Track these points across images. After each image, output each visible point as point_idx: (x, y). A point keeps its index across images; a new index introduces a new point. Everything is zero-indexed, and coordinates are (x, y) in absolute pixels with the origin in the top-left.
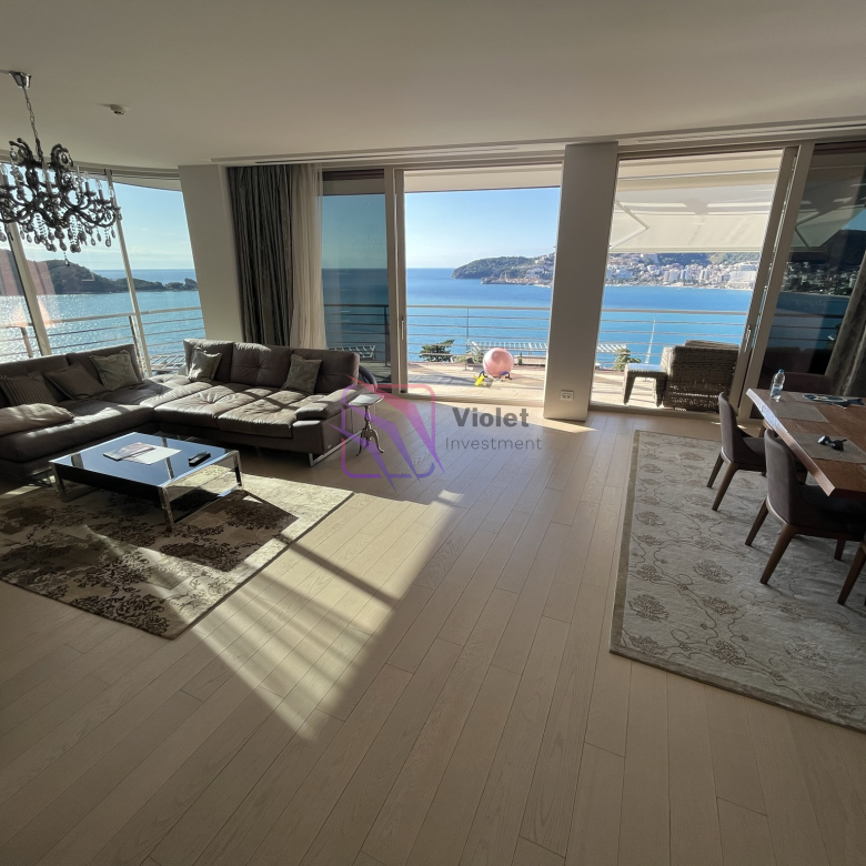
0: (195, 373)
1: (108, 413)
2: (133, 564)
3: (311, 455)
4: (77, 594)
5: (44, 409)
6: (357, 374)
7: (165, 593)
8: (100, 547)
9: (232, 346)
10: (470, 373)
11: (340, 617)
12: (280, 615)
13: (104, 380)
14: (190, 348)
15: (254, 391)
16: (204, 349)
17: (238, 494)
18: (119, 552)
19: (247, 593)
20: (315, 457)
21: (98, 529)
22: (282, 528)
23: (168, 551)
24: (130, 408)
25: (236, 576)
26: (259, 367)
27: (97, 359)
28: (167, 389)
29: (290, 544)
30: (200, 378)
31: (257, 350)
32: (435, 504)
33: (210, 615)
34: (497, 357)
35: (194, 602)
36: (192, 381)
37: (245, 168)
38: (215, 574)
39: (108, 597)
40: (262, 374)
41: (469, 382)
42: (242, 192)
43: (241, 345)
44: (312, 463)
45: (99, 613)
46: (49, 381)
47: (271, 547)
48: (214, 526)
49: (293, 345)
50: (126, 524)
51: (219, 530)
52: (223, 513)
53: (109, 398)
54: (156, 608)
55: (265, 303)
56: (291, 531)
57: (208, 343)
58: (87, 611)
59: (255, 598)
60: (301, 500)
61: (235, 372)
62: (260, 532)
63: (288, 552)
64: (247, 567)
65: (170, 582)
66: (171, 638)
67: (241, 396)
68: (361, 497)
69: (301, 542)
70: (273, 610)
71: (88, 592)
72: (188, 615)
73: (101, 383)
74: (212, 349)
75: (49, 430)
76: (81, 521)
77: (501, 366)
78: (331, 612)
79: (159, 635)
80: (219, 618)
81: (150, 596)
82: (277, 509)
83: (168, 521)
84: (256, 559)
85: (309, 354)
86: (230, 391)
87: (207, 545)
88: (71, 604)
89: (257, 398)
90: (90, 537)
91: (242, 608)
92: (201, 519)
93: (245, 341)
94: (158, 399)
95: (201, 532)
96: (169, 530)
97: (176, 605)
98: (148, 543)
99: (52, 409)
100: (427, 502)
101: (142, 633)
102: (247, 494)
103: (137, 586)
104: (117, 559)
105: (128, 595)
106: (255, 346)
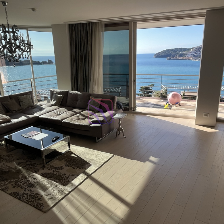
0: (53, 102)
1: (23, 118)
2: (31, 180)
3: (97, 138)
4: (12, 190)
5: (2, 116)
6: (116, 104)
7: (42, 193)
8: (19, 172)
9: (68, 92)
10: (162, 102)
11: (108, 210)
12: (85, 207)
13: (21, 105)
14: (52, 92)
15: (75, 110)
16: (57, 93)
17: (69, 153)
18: (26, 174)
19: (72, 196)
20: (98, 139)
21: (19, 164)
22: (86, 169)
23: (44, 175)
24: (31, 116)
25: (68, 188)
26: (77, 100)
27: (19, 97)
28: (43, 109)
29: (89, 176)
30: (55, 105)
31: (77, 94)
32: (147, 162)
33: (59, 204)
34: (174, 96)
35: (53, 198)
36: (52, 105)
37: (75, 24)
38: (61, 187)
39: (22, 193)
40: (78, 103)
41: (162, 107)
42: (74, 33)
43: (71, 92)
44: (97, 141)
45: (19, 199)
46: (3, 105)
47: (81, 177)
48: (60, 166)
49: (90, 92)
50: (28, 163)
51: (62, 168)
52: (63, 161)
53: (24, 112)
54: (39, 199)
55: (80, 75)
56: (89, 170)
57: (59, 91)
58: (15, 197)
59: (75, 198)
60: (93, 157)
61: (69, 102)
62: (77, 170)
63: (88, 180)
64: (73, 185)
65: (45, 189)
66: (45, 212)
67: (71, 113)
68: (117, 157)
69: (93, 175)
70: (82, 204)
71: (16, 190)
72: (51, 203)
73: (20, 106)
74: (60, 93)
75: (3, 125)
76: (13, 161)
77: (176, 100)
78: (105, 207)
79: (40, 210)
80: (62, 205)
81: (37, 194)
82: (84, 161)
83: (44, 163)
84: (76, 181)
85: (97, 96)
86: (66, 110)
87: (58, 174)
88: (10, 194)
89: (76, 113)
90: (16, 167)
91: (70, 202)
92: (55, 163)
93: (72, 90)
94: (40, 113)
95: (55, 168)
96: (44, 167)
97: (46, 198)
98: (36, 172)
99: (5, 116)
100: (144, 161)
101: (35, 209)
102: (72, 153)
103: (33, 189)
104: (25, 177)
105: (29, 193)
106: (76, 92)
